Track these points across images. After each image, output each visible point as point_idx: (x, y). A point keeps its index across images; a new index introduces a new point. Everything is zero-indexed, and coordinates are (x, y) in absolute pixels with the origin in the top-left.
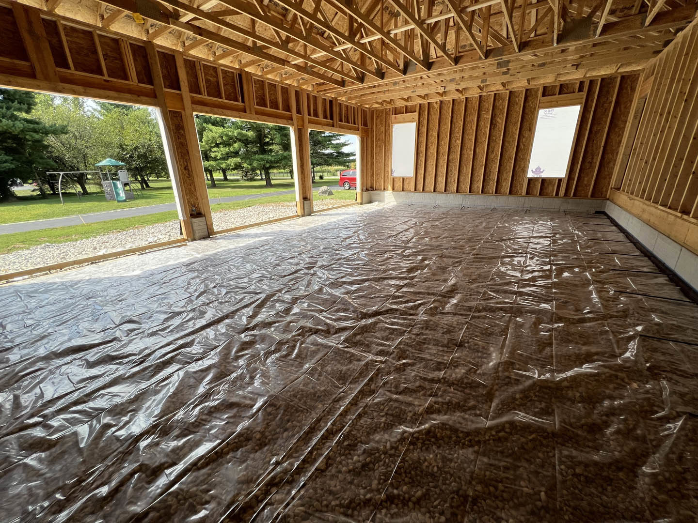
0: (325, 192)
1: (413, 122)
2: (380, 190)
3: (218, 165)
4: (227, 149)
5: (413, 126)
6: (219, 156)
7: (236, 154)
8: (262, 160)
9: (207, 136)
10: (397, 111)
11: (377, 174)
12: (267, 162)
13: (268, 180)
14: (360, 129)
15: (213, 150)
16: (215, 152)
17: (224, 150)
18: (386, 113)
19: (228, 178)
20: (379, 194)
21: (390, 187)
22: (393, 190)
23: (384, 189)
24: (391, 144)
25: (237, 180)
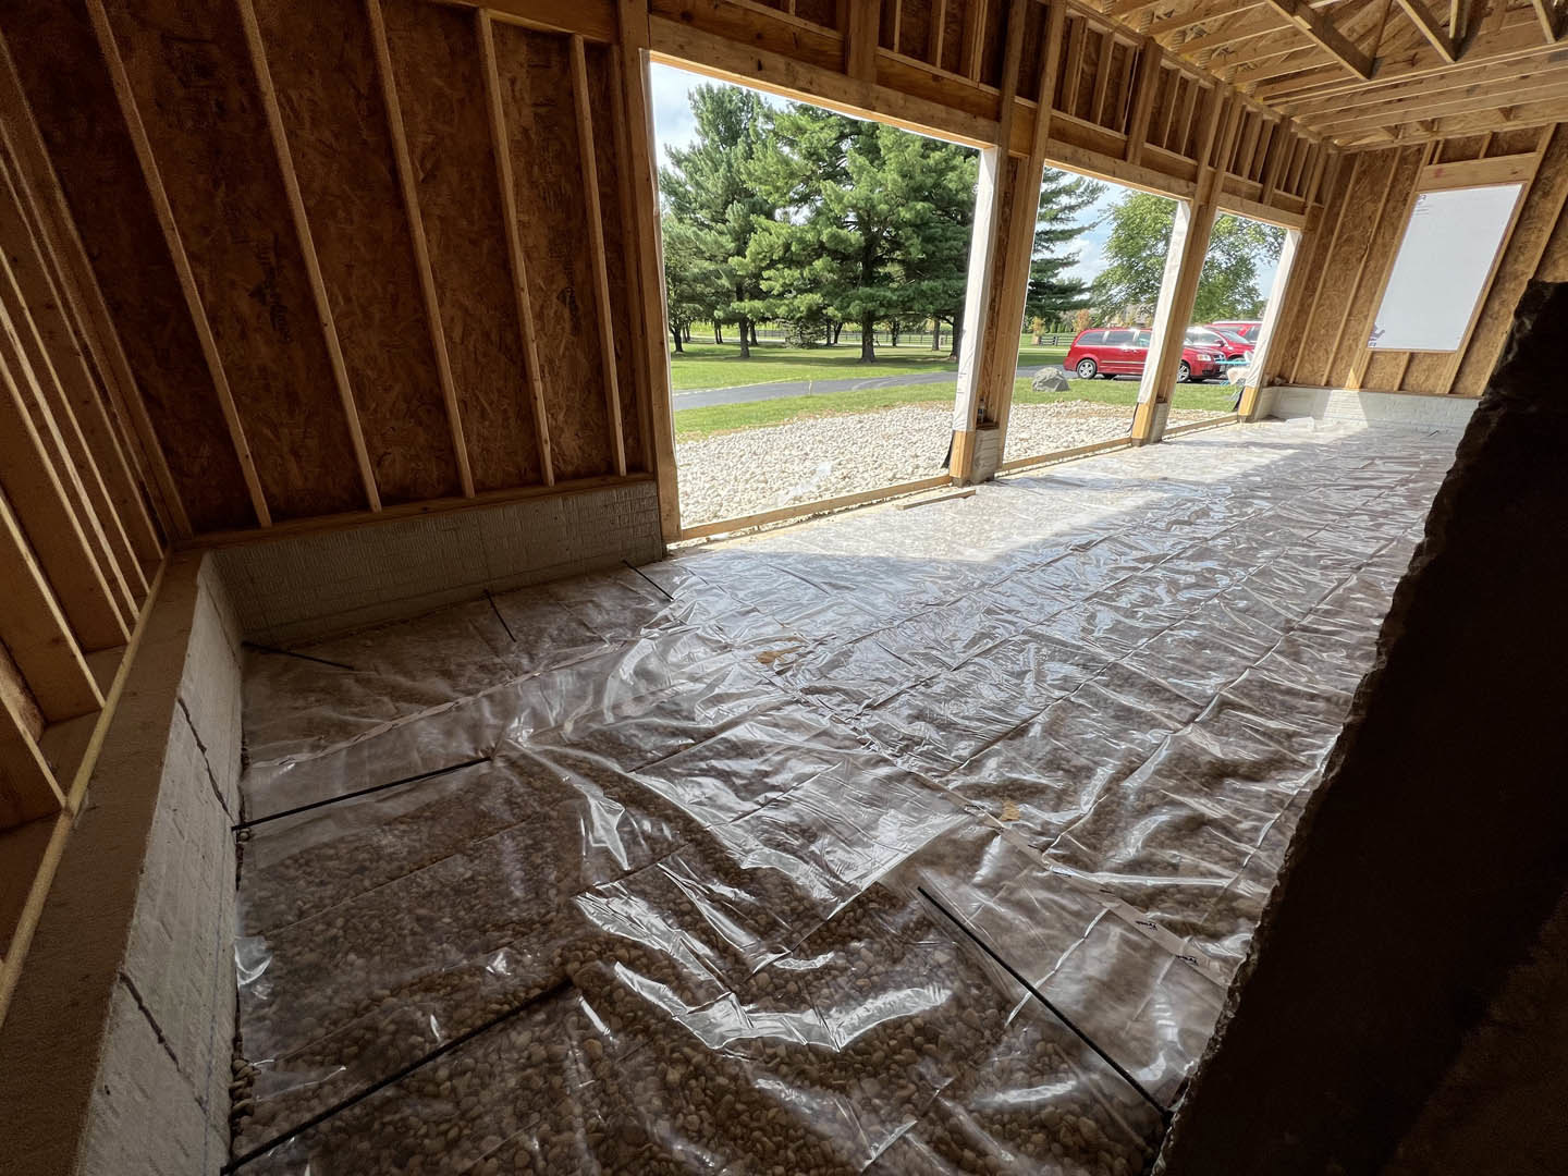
0: (1049, 383)
1: (1508, 182)
2: (1315, 385)
3: (768, 309)
4: (797, 273)
5: (1507, 197)
6: (778, 288)
7: (815, 284)
8: (871, 298)
9: (760, 245)
10: (1453, 152)
11: (1311, 340)
12: (882, 305)
13: (868, 346)
14: (1308, 210)
15: (765, 274)
16: (769, 279)
17: (792, 274)
18: (1403, 160)
19: (758, 339)
20: (1307, 396)
21: (1352, 379)
22: (1362, 387)
23: (1328, 384)
24: (1396, 253)
25: (780, 346)
